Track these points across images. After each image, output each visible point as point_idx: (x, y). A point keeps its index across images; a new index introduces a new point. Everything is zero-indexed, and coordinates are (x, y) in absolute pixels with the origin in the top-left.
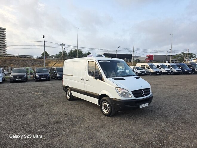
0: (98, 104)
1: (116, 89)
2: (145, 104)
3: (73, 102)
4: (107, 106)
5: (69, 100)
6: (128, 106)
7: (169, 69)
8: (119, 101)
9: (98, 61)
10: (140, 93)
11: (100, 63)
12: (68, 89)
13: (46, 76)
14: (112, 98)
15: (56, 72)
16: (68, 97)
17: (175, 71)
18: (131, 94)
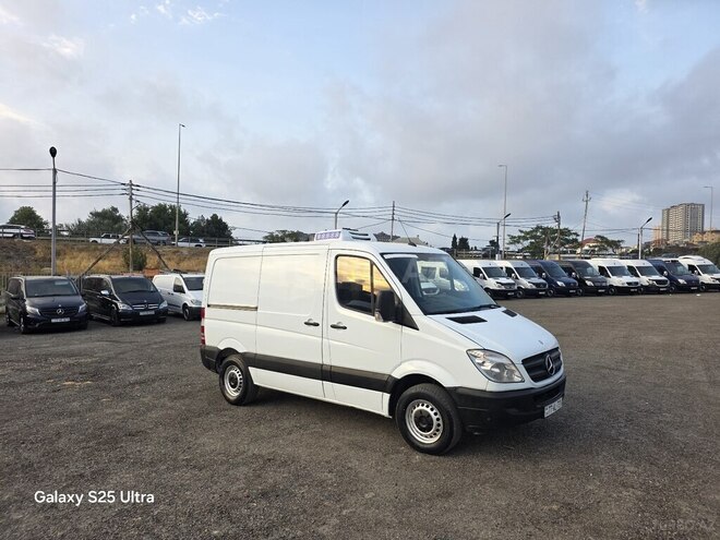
0: (385, 413)
1: (470, 355)
2: (556, 403)
3: (258, 410)
4: (429, 415)
5: (238, 402)
6: (513, 411)
7: (510, 281)
8: (487, 396)
9: (382, 255)
10: (542, 367)
11: (389, 262)
12: (233, 358)
13: (70, 310)
14: (456, 388)
15: (111, 296)
16: (233, 393)
17: (529, 286)
18: (522, 369)
